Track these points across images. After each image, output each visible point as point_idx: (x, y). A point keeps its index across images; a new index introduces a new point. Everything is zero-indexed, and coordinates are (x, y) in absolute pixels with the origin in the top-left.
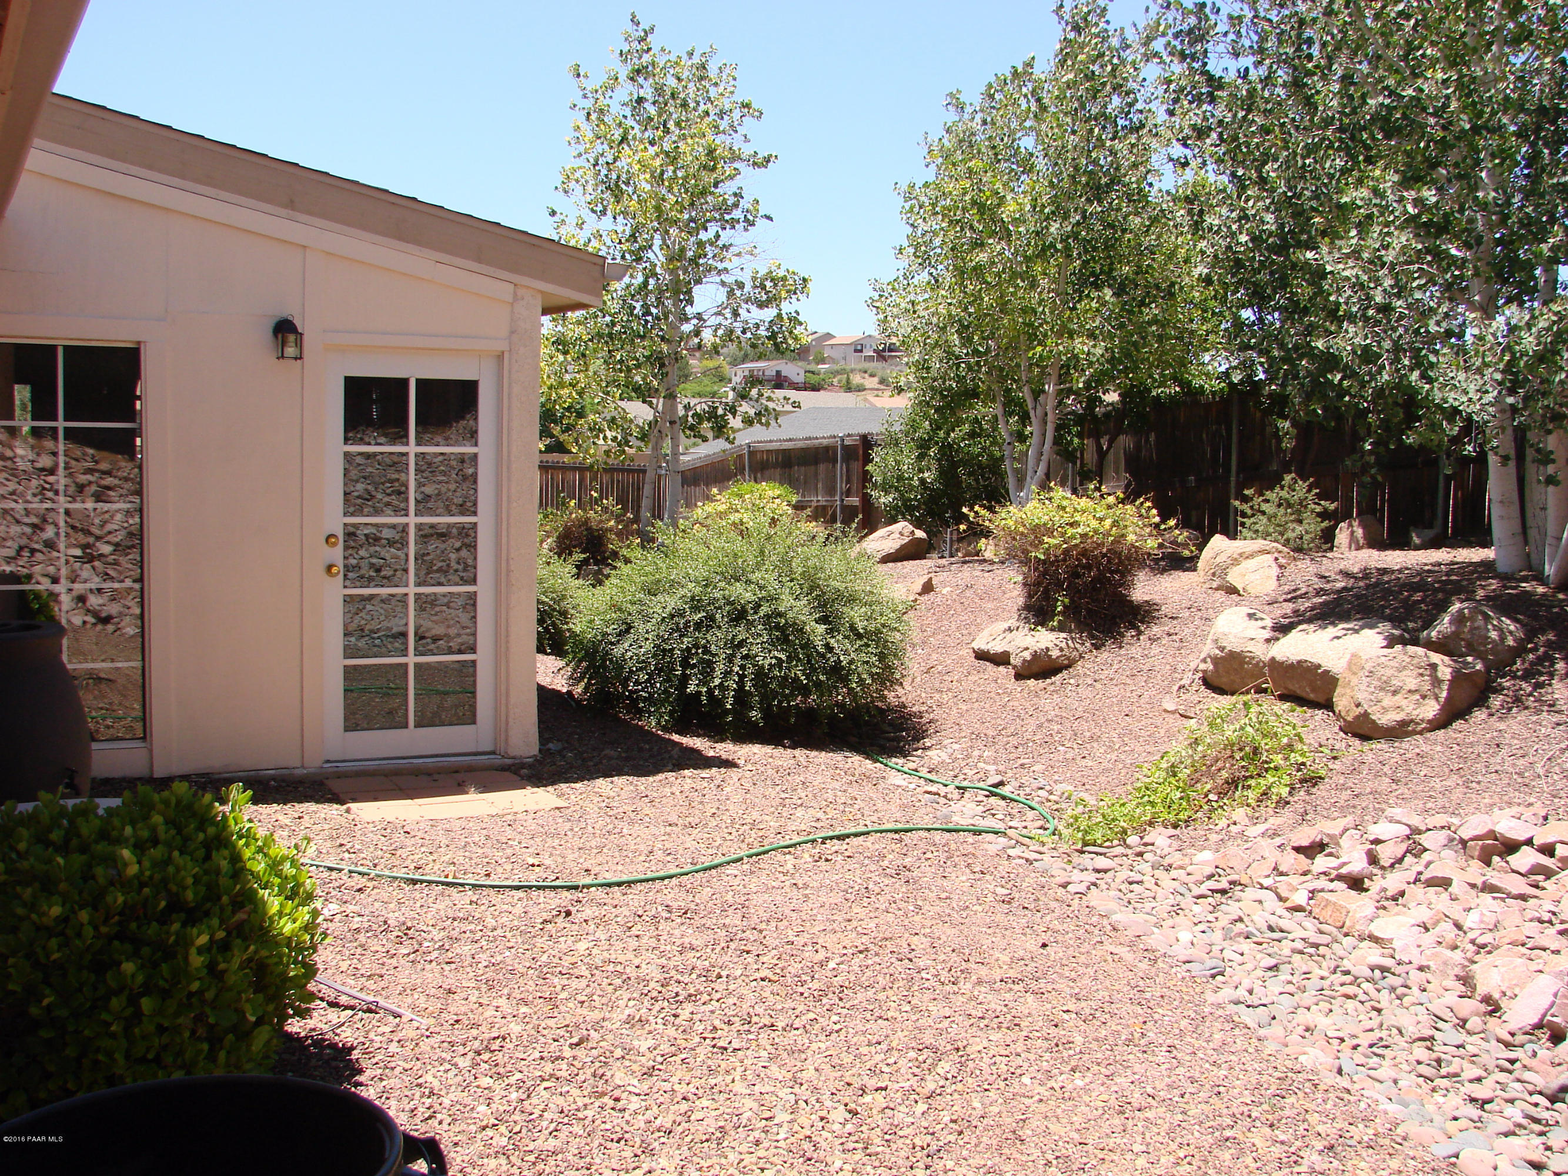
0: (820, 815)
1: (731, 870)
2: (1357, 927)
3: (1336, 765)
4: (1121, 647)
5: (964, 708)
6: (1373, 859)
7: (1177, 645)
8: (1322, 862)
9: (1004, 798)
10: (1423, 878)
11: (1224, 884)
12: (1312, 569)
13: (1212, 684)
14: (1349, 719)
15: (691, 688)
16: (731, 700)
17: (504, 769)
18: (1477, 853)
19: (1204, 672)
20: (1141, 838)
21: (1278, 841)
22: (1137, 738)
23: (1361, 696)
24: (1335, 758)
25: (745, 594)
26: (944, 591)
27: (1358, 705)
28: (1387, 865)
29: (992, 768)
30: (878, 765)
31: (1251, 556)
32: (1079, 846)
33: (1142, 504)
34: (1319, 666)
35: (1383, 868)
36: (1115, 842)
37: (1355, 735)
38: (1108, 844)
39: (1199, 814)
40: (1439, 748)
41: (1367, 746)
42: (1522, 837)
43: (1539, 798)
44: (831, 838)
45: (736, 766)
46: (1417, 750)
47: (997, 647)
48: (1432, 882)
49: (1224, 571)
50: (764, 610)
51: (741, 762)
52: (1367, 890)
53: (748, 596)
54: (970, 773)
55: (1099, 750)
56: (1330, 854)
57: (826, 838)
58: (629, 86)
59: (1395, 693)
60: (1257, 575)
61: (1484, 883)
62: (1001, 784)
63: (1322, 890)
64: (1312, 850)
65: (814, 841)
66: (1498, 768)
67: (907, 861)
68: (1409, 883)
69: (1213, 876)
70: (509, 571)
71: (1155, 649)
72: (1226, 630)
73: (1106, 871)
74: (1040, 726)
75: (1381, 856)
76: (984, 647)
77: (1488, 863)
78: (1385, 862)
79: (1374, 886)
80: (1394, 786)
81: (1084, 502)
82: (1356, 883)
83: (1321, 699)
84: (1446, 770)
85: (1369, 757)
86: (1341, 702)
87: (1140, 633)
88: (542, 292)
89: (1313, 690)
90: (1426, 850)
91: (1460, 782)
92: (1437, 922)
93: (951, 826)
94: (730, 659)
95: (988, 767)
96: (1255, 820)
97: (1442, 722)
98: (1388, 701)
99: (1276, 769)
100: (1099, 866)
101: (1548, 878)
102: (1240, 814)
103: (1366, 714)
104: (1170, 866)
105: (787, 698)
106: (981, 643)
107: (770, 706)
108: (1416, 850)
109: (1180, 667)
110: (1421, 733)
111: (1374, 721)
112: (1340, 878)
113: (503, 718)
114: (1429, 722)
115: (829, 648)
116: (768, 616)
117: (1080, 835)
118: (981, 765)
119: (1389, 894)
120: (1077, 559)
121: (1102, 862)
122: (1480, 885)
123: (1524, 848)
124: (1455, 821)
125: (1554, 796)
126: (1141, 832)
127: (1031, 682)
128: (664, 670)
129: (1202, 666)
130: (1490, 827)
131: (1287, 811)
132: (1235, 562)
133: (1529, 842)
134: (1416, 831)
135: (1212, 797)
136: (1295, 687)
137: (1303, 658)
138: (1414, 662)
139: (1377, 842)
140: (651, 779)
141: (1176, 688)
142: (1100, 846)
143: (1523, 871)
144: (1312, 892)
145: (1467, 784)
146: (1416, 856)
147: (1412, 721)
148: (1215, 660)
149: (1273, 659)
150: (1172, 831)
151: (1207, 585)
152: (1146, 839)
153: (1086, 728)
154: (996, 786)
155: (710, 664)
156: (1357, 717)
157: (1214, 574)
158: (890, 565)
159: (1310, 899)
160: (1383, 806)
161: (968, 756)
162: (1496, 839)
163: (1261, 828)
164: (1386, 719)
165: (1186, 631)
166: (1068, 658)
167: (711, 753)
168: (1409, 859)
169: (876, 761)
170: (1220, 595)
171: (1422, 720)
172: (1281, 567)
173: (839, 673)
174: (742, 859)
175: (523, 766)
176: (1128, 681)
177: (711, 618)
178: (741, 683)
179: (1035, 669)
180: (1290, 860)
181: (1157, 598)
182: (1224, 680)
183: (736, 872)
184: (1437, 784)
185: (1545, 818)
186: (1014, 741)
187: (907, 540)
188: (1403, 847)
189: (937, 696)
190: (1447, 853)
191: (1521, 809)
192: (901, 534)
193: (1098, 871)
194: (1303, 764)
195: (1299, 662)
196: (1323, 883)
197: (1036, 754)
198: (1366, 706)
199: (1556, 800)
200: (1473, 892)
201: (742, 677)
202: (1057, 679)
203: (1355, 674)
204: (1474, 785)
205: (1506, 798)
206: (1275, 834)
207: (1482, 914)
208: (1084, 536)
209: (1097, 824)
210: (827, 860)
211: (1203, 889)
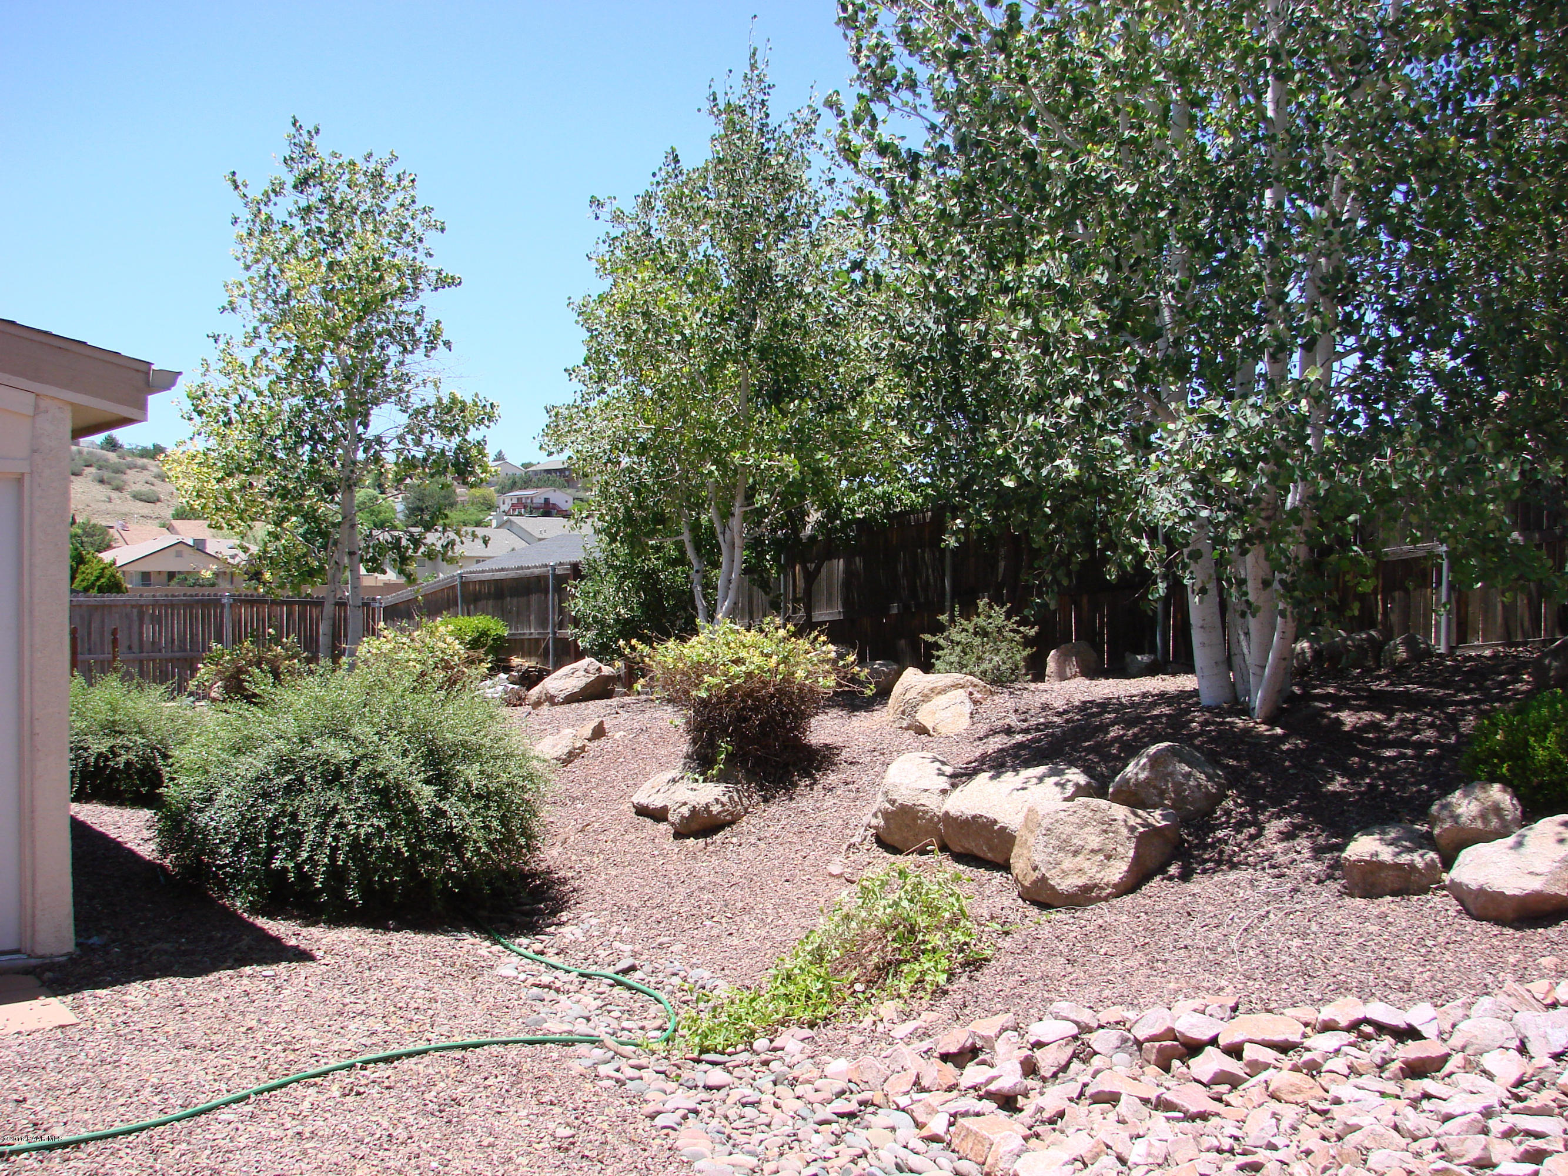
0: (379, 1027)
1: (225, 1115)
2: (1001, 1165)
3: (1007, 943)
4: (791, 799)
5: (614, 873)
6: (1030, 1068)
7: (853, 795)
8: (973, 1074)
9: (630, 988)
10: (1088, 1091)
11: (853, 1106)
12: (1010, 704)
13: (886, 843)
14: (1027, 884)
15: (276, 864)
16: (321, 878)
17: (27, 971)
18: (1153, 1057)
19: (876, 828)
20: (771, 1041)
21: (926, 1044)
22: (793, 908)
23: (1038, 858)
24: (1007, 933)
25: (340, 752)
26: (617, 736)
27: (1035, 868)
28: (1048, 1074)
29: (627, 948)
30: (499, 947)
31: (944, 691)
32: (695, 1054)
33: (816, 638)
34: (995, 822)
35: (1044, 1079)
36: (740, 1047)
37: (1034, 903)
38: (730, 1050)
39: (842, 1009)
40: (1124, 918)
41: (1045, 916)
42: (1206, 1036)
43: (1230, 980)
44: (376, 1061)
45: (312, 958)
46: (1100, 921)
47: (656, 802)
48: (1099, 1098)
49: (915, 708)
50: (364, 769)
51: (319, 954)
52: (1021, 1110)
53: (344, 755)
54: (602, 954)
55: (749, 924)
56: (983, 1062)
57: (368, 1062)
58: (294, 195)
59: (1076, 853)
60: (948, 713)
61: (1158, 1097)
62: (633, 968)
63: (965, 1114)
64: (961, 1058)
65: (352, 1066)
66: (1189, 942)
67: (460, 1091)
68: (1071, 1100)
69: (843, 1092)
70: (33, 734)
71: (829, 801)
72: (897, 781)
73: (719, 1088)
74: (690, 895)
75: (1041, 1064)
76: (644, 801)
77: (1167, 1069)
78: (1046, 1071)
79: (1029, 1106)
80: (1069, 968)
81: (751, 637)
82: (1008, 1102)
83: (1000, 860)
84: (1130, 946)
85: (1046, 931)
86: (1019, 863)
87: (815, 782)
88: (72, 404)
89: (990, 849)
90: (1095, 1053)
91: (1144, 961)
92: (1097, 1156)
93: (539, 1036)
94: (322, 829)
95: (623, 947)
96: (906, 1016)
97: (1133, 884)
98: (1068, 863)
99: (934, 950)
100: (711, 1082)
101: (1234, 1087)
102: (888, 1009)
103: (1044, 879)
104: (796, 1079)
105: (388, 872)
106: (642, 797)
107: (371, 881)
108: (1084, 1054)
109: (853, 822)
110: (1106, 899)
111: (1053, 887)
112: (990, 1096)
113: (29, 911)
114: (1115, 886)
115: (440, 813)
116: (368, 779)
117: (697, 1040)
118: (616, 944)
119: (1046, 1115)
120: (743, 701)
121: (717, 1076)
122: (1154, 1100)
123: (1209, 1048)
124: (1131, 1015)
125: (1249, 978)
126: (772, 1033)
127: (691, 841)
128: (249, 840)
129: (874, 822)
130: (1168, 1024)
131: (944, 1003)
132: (926, 698)
133: (1213, 1041)
134: (1085, 1029)
135: (858, 987)
136: (971, 846)
137: (978, 812)
138: (1098, 815)
139: (1039, 1045)
140: (199, 980)
141: (845, 847)
142: (723, 1053)
143: (1205, 1080)
144: (954, 1115)
145: (1151, 964)
146: (1083, 1061)
147: (1096, 885)
148: (886, 815)
149: (947, 813)
150: (807, 1032)
151: (896, 725)
152: (777, 1043)
153: (739, 897)
154: (626, 971)
155: (299, 835)
156: (1034, 883)
157: (903, 713)
158: (575, 705)
159: (951, 1124)
160: (1053, 995)
161: (605, 933)
162: (1176, 1039)
163: (910, 1026)
164: (1066, 884)
165: (865, 778)
166: (731, 814)
167: (293, 942)
168: (1076, 1065)
169: (496, 942)
170: (909, 736)
171: (1107, 885)
172: (975, 702)
173: (453, 841)
174: (248, 1097)
175: (51, 967)
176: (795, 839)
177: (300, 780)
178: (333, 857)
179: (695, 826)
180: (935, 1072)
181: (838, 741)
182: (896, 837)
183: (231, 1117)
184: (1117, 964)
185: (1235, 1009)
186: (658, 914)
187: (593, 677)
188: (1069, 1051)
189: (587, 859)
190: (1121, 1057)
191: (1209, 998)
192: (586, 671)
193: (708, 1088)
194: (965, 943)
195: (974, 817)
196: (971, 1103)
197: (679, 929)
198: (1043, 870)
199: (1250, 983)
200: (1145, 1110)
201: (334, 850)
202: (719, 837)
203: (1032, 832)
204: (1160, 964)
205: (1193, 982)
206: (926, 1034)
207: (1150, 1144)
208: (749, 675)
209: (721, 1024)
210: (358, 1094)
211: (826, 1112)
